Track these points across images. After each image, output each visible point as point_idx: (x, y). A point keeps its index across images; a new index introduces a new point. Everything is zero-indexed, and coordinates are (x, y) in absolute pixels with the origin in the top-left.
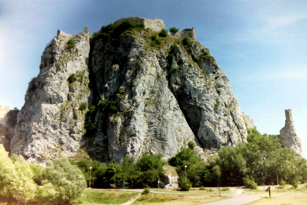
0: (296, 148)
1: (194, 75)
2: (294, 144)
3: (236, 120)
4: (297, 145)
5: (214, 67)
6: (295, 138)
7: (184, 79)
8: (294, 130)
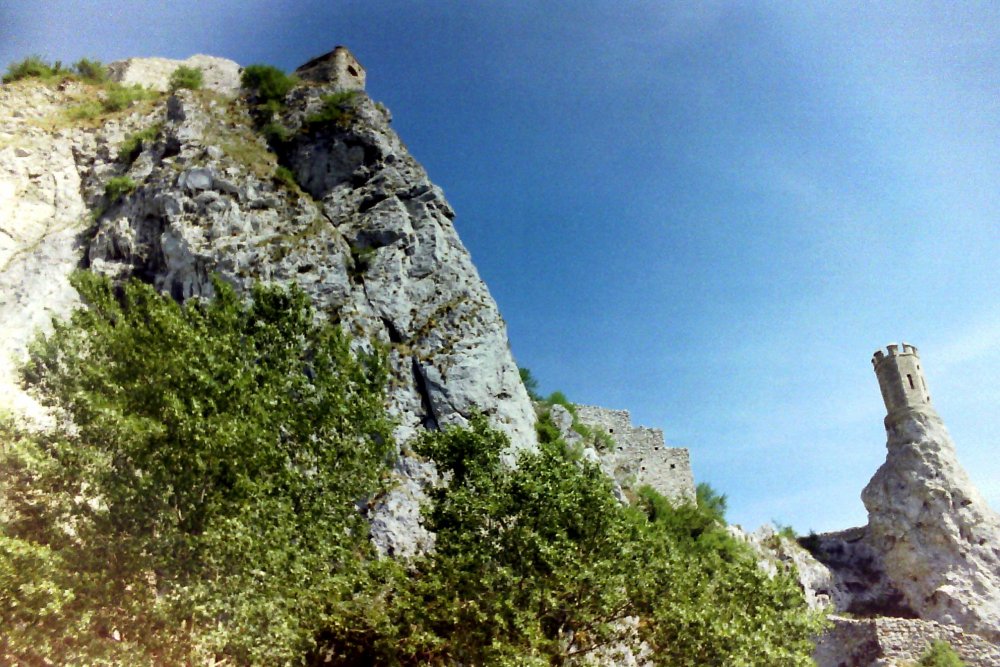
0: (979, 587)
1: (215, 194)
2: (967, 566)
3: (447, 412)
4: (981, 565)
5: (359, 153)
6: (959, 521)
7: (158, 223)
8: (944, 471)
